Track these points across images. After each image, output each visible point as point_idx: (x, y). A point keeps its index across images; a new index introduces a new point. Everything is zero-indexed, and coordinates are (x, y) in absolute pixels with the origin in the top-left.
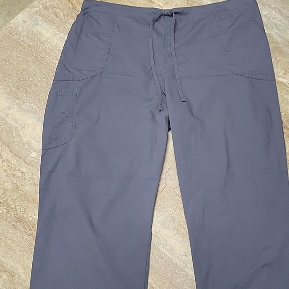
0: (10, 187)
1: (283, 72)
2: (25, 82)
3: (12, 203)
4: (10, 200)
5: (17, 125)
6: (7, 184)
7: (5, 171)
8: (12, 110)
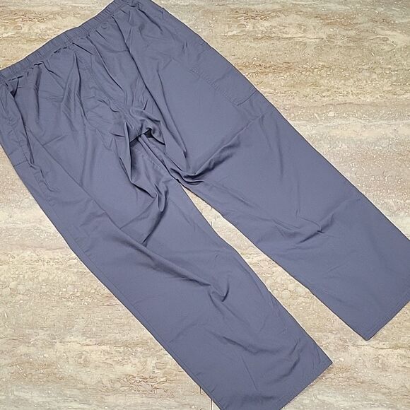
0: (75, 278)
1: (227, 26)
2: (5, 183)
3: (90, 289)
4: (85, 288)
5: (33, 224)
6: (70, 279)
7: (59, 269)
8: (15, 215)
